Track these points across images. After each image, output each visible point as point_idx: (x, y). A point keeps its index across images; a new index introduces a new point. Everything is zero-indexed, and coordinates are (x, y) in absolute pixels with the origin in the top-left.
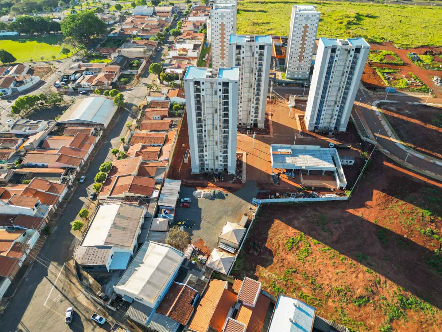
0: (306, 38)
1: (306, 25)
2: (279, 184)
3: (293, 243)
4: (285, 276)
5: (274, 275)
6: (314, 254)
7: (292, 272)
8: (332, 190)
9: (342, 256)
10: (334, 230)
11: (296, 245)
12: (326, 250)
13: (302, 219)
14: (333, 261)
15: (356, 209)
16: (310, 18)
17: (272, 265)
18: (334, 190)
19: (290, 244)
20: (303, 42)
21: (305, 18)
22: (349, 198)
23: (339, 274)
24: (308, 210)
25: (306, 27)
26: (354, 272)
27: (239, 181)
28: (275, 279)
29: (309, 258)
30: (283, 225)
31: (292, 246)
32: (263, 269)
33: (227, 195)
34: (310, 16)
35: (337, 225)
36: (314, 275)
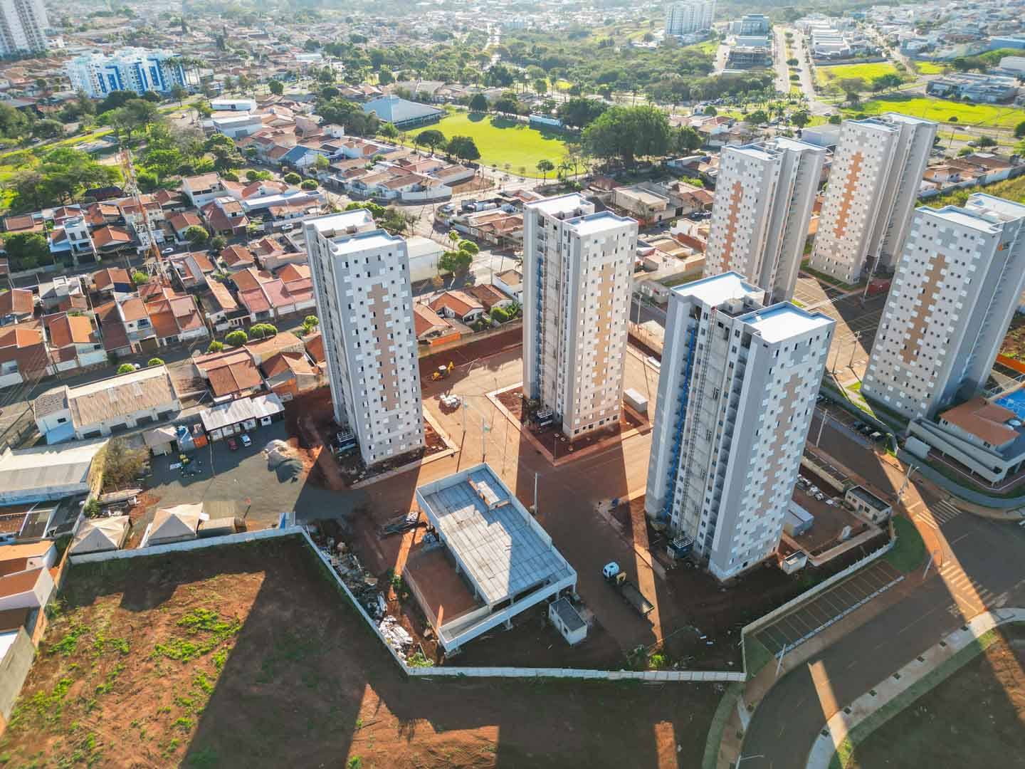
0: (935, 296)
1: (941, 257)
2: (385, 537)
3: (203, 622)
4: (106, 642)
5: (105, 624)
6: (182, 667)
7: (121, 650)
8: (427, 633)
9: (193, 721)
10: (278, 682)
11: (199, 628)
12: (201, 684)
13: (287, 614)
14: (171, 707)
15: (383, 706)
16: (954, 240)
17: (130, 613)
18: (430, 637)
19: (196, 619)
20: (925, 305)
21: (940, 235)
22: (417, 678)
23: (135, 730)
24: (326, 614)
25: (939, 262)
26: (150, 758)
27: (348, 480)
28: (97, 629)
29: (166, 665)
30: (255, 590)
31: (196, 623)
32: (115, 604)
33: (295, 480)
34: (956, 234)
35: (298, 683)
36: (122, 687)
